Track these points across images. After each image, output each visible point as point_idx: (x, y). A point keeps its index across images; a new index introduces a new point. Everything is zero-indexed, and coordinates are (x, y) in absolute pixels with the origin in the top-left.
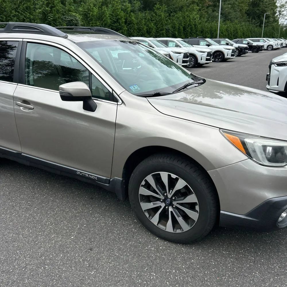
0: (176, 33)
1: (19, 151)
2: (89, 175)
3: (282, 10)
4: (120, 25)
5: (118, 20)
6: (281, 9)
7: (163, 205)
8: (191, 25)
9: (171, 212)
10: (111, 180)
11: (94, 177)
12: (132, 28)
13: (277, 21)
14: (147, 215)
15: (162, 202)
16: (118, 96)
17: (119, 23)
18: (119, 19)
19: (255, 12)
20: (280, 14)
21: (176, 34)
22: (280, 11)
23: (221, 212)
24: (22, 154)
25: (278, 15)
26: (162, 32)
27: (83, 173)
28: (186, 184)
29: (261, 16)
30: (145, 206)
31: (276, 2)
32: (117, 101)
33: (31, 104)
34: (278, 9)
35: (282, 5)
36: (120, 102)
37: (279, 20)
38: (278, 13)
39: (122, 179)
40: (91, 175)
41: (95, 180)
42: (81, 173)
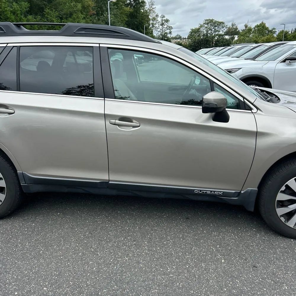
1: (105, 180)
2: (211, 191)
6: (153, 22)
10: (242, 192)
11: (218, 193)
13: (152, 33)
14: (283, 219)
16: (252, 104)
19: (134, 23)
20: (153, 26)
22: (153, 24)
24: (110, 182)
25: (151, 27)
27: (203, 190)
29: (139, 27)
30: (281, 211)
31: (149, 15)
32: (251, 109)
33: (134, 121)
34: (151, 22)
35: (154, 18)
36: (255, 110)
37: (153, 31)
38: (151, 26)
39: (257, 189)
40: (214, 192)
41: (220, 195)
42: (201, 191)
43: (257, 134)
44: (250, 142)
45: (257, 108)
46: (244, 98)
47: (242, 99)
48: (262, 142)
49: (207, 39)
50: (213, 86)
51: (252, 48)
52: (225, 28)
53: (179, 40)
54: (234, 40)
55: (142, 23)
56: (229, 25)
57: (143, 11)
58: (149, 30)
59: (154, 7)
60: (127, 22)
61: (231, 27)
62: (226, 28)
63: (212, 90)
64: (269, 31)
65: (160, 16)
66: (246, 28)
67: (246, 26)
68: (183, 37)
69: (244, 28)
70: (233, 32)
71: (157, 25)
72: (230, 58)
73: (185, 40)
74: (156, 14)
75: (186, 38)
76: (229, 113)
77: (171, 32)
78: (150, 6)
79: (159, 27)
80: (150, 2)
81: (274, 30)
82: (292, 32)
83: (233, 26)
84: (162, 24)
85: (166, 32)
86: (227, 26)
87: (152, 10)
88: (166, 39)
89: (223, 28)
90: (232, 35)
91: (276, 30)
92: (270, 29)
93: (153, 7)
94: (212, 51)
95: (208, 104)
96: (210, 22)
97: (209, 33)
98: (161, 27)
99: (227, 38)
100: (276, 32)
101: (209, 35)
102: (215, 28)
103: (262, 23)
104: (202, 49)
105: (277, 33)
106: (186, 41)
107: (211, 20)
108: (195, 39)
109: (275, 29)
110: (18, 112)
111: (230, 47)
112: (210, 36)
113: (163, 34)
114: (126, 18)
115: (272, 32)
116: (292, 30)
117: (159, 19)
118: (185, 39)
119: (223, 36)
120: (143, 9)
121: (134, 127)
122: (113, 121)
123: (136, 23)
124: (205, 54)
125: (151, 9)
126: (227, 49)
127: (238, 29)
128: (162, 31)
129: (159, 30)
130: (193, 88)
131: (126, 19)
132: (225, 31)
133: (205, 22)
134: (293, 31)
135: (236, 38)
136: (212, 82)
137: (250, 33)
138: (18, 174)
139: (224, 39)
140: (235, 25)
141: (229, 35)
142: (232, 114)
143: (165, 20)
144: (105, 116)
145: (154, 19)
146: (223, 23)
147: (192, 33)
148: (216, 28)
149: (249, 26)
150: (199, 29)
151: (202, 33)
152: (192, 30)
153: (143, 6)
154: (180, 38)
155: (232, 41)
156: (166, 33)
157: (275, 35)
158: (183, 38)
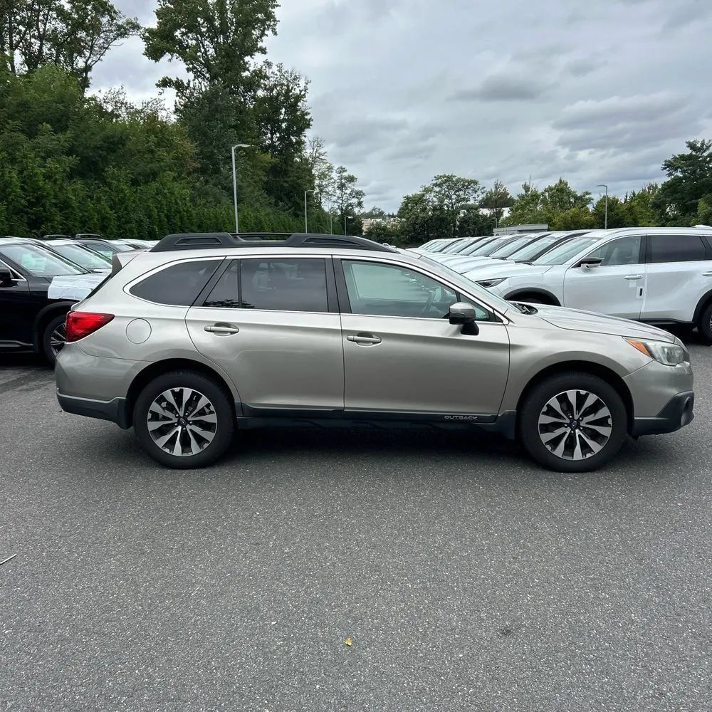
0: (157, 229)
1: (339, 407)
2: (464, 416)
3: (324, 183)
4: (45, 211)
5: (39, 200)
6: (322, 182)
7: (569, 430)
8: (179, 212)
9: (579, 436)
10: (499, 415)
11: (472, 418)
12: (69, 217)
13: (319, 206)
14: (548, 447)
15: (566, 427)
16: (503, 315)
17: (44, 206)
18: (43, 197)
19: (282, 186)
20: (321, 191)
21: (156, 232)
22: (320, 186)
23: (635, 418)
25: (317, 193)
26: (129, 226)
27: (454, 415)
28: (597, 397)
30: (546, 437)
31: (312, 168)
32: (502, 321)
33: (374, 336)
34: (317, 182)
35: (323, 174)
36: (505, 321)
37: (320, 203)
38: (317, 190)
39: (515, 411)
40: (468, 416)
41: (473, 421)
42: (452, 416)
43: (509, 347)
44: (503, 356)
45: (509, 320)
46: (494, 309)
47: (491, 310)
48: (516, 356)
49: (441, 216)
50: (459, 297)
51: (530, 240)
52: (479, 193)
53: (378, 220)
54: (502, 218)
55: (299, 185)
56: (490, 187)
57: (298, 160)
58: (313, 198)
59: (322, 151)
60: (265, 183)
61: (493, 191)
62: (482, 193)
63: (459, 301)
64: (577, 198)
65: (336, 168)
66: (526, 192)
67: (526, 188)
68: (387, 214)
69: (524, 192)
70: (498, 200)
71: (330, 188)
72: (489, 261)
73: (392, 219)
74: (328, 165)
75: (396, 214)
76: (478, 325)
77: (362, 202)
78: (313, 149)
79: (334, 192)
80: (314, 142)
81: (587, 196)
82: (626, 200)
83: (496, 188)
84: (342, 187)
85: (349, 202)
86: (485, 189)
87: (318, 157)
88: (350, 217)
89: (476, 192)
90: (496, 207)
91: (591, 196)
92: (579, 194)
93: (320, 151)
94: (454, 246)
95: (455, 314)
96: (446, 181)
97: (446, 204)
98: (338, 192)
99: (485, 213)
100: (593, 199)
101: (446, 208)
102: (457, 193)
103: (561, 181)
104: (434, 241)
105: (595, 202)
106: (394, 221)
107: (448, 177)
108: (417, 218)
109: (589, 194)
110: (242, 331)
111: (489, 238)
112: (448, 210)
113: (344, 208)
114: (264, 176)
115: (582, 201)
116: (626, 196)
117: (335, 175)
118: (393, 216)
119: (476, 209)
120: (299, 157)
121: (374, 343)
122: (351, 337)
123: (285, 185)
124: (441, 251)
125: (317, 155)
126: (485, 242)
127: (508, 194)
128: (341, 202)
129: (334, 198)
130: (434, 305)
131: (265, 179)
132: (480, 198)
133: (435, 182)
134: (628, 198)
135: (506, 212)
136: (458, 294)
137: (537, 204)
138: (236, 405)
139: (478, 216)
140: (502, 186)
141: (490, 208)
142: (482, 326)
143: (345, 178)
144: (343, 332)
145: (323, 176)
146: (475, 183)
147: (407, 205)
148: (461, 193)
149: (532, 188)
150: (423, 195)
151: (430, 204)
152: (408, 198)
153: (301, 151)
154: (381, 215)
155: (498, 221)
156: (350, 205)
157: (591, 208)
158: (389, 216)
